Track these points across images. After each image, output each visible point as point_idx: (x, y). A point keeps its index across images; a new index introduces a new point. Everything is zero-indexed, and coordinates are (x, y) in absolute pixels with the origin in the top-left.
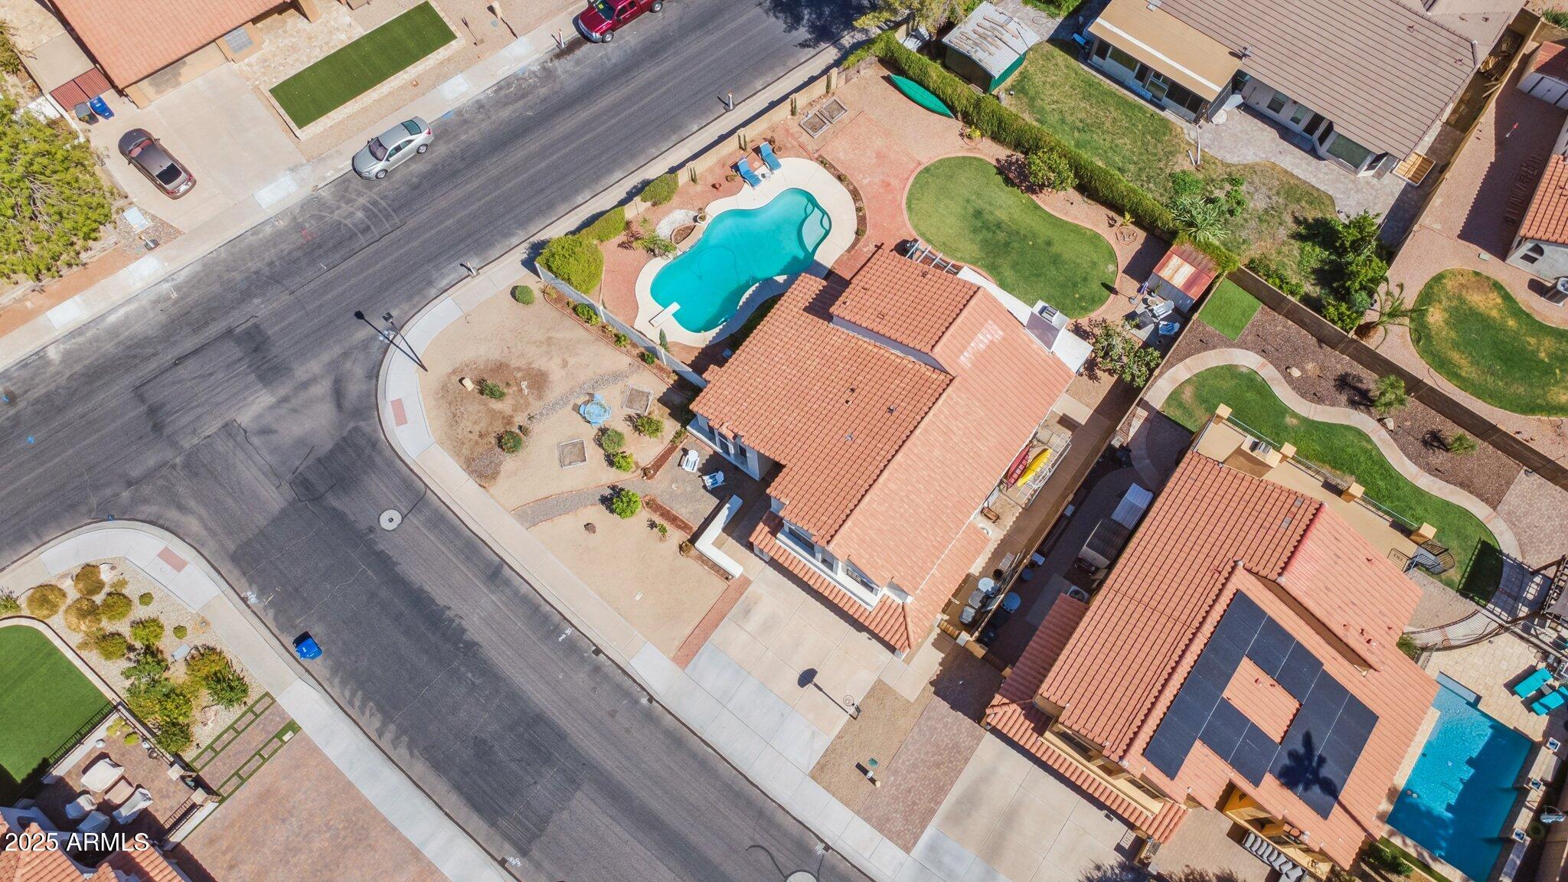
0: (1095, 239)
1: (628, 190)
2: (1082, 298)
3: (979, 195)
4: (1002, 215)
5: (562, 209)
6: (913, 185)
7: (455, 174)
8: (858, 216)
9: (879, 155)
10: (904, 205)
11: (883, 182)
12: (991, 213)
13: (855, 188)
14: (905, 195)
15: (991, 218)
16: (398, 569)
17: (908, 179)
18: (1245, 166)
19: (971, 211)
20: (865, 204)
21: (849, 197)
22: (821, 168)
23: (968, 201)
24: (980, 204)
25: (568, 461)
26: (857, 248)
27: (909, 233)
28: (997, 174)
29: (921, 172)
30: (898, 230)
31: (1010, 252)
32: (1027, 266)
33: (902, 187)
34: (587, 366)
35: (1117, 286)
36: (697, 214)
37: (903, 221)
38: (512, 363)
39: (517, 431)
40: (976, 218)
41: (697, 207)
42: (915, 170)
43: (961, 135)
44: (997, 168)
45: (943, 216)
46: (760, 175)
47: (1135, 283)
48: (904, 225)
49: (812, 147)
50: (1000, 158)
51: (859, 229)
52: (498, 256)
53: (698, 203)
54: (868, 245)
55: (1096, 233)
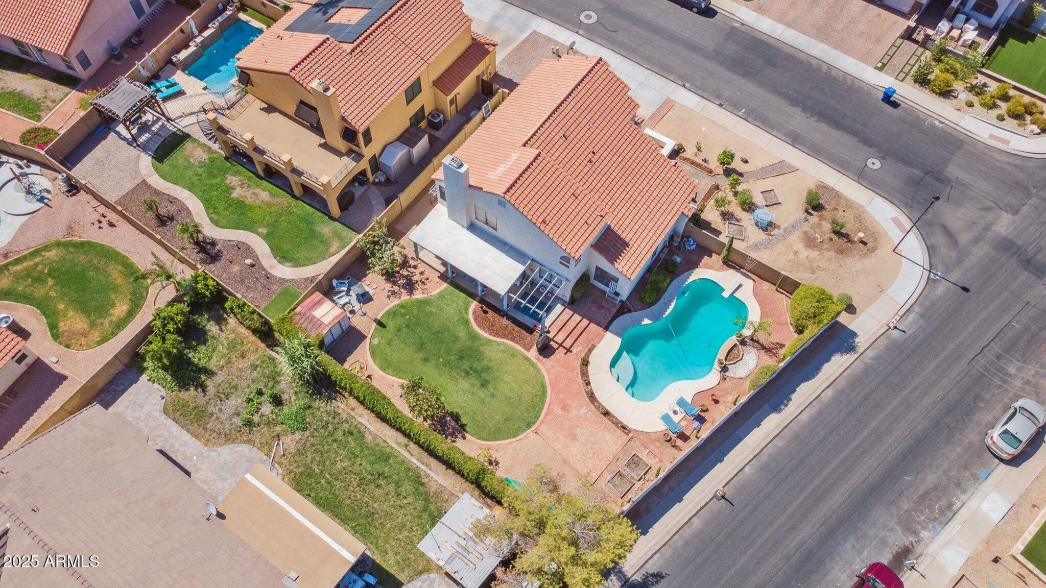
0: (386, 365)
1: (791, 403)
2: (403, 316)
3: (483, 402)
4: (464, 384)
5: (842, 383)
6: (542, 409)
7: (949, 411)
8: (588, 377)
9: (574, 437)
10: (549, 389)
11: (568, 411)
12: (473, 386)
13: (593, 403)
14: (548, 399)
15: (474, 381)
16: (857, 140)
17: (546, 414)
18: (233, 442)
19: (490, 387)
20: (583, 389)
21: (598, 395)
22: (625, 422)
23: (493, 396)
24: (482, 393)
25: (772, 192)
26: (587, 349)
27: (543, 364)
28: (465, 425)
29: (534, 423)
30: (552, 367)
31: (459, 352)
32: (445, 340)
33: (551, 407)
34: (779, 254)
35: (375, 325)
36: (726, 374)
37: (549, 374)
38: (834, 255)
39: (813, 212)
40: (486, 381)
41: (728, 380)
42: (540, 425)
43: (497, 463)
44: (465, 431)
45: (514, 381)
46: (679, 412)
47: (358, 327)
48: (547, 371)
49: (635, 444)
50: (462, 440)
51: (587, 365)
52: (879, 340)
53: (727, 384)
54: (578, 352)
55: (384, 371)
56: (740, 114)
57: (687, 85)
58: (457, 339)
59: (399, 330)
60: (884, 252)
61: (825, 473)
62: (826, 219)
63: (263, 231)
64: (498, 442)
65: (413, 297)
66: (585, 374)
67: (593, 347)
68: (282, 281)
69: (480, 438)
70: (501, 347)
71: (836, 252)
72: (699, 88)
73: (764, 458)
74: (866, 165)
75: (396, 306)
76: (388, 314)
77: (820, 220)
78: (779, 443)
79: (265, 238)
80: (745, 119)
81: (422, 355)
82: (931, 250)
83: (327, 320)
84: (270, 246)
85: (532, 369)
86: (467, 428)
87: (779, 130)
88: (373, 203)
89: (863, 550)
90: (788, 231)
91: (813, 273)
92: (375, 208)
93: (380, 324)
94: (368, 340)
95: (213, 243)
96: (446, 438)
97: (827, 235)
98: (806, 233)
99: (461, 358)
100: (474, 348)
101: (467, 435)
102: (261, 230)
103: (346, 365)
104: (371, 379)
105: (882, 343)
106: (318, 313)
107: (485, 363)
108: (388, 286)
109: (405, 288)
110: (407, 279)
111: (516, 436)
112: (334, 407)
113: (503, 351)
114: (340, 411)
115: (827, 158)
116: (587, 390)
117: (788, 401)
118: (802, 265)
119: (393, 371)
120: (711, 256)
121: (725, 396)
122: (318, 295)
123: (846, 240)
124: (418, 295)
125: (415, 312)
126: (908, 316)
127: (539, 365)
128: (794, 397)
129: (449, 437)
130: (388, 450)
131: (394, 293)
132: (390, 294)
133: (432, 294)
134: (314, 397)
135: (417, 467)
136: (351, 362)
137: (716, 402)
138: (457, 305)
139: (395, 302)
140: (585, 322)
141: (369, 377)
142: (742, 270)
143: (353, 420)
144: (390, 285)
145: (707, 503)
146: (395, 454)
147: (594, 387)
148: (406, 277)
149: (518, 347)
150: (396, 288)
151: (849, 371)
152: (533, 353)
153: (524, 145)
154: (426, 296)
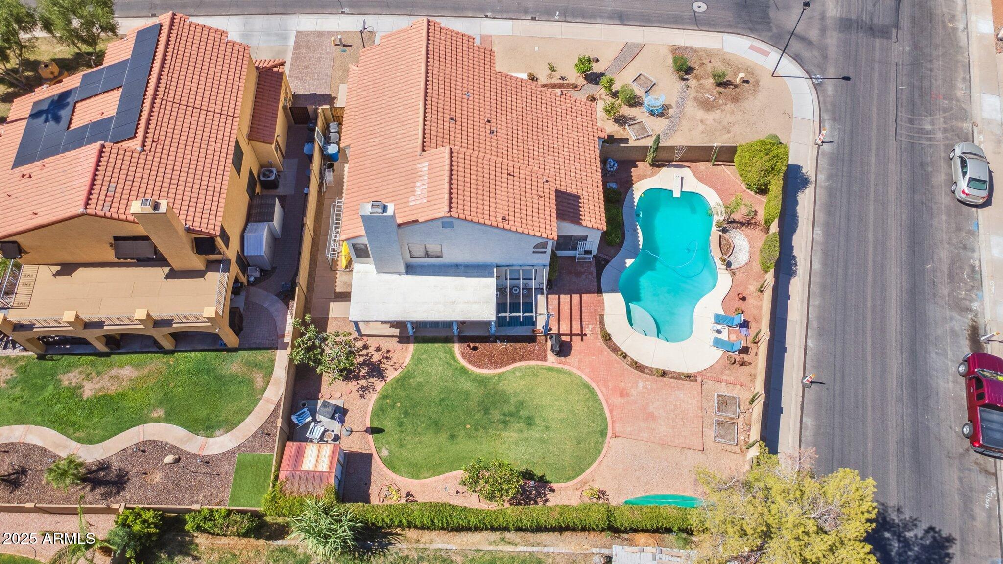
0: (415, 471)
1: (798, 259)
2: (393, 406)
3: (543, 441)
4: (510, 435)
5: (821, 217)
6: (602, 409)
7: (913, 189)
8: (620, 350)
9: (651, 417)
10: (593, 385)
11: (628, 395)
12: (520, 431)
13: (644, 372)
14: (601, 396)
15: (517, 426)
17: (611, 412)
19: (538, 421)
20: (624, 365)
21: (643, 361)
22: (685, 370)
23: (547, 428)
24: (535, 433)
25: (641, 77)
26: (598, 323)
27: (569, 364)
28: (543, 476)
29: (606, 428)
30: (580, 361)
31: (479, 406)
32: (457, 403)
33: (610, 402)
34: (690, 130)
35: (370, 437)
36: (732, 267)
37: (582, 371)
38: (733, 105)
39: (686, 77)
40: (529, 417)
41: (737, 273)
42: (613, 426)
43: (603, 493)
44: (548, 482)
45: (556, 400)
46: (722, 330)
47: (354, 450)
48: (579, 368)
49: (709, 384)
50: (553, 494)
51: (610, 339)
52: (819, 161)
53: (740, 276)
54: (591, 331)
55: (418, 478)
56: (557, 18)
57: (489, 14)
58: (467, 394)
59: (401, 425)
60: (766, 81)
61: (869, 304)
62: (702, 77)
63: (160, 413)
64: (588, 471)
65: (389, 380)
66: (615, 349)
67: (602, 317)
68: (227, 456)
69: (569, 479)
70: (518, 374)
71: (732, 102)
72: (502, 11)
73: (814, 324)
74: (695, 12)
75: (377, 401)
76: (375, 414)
77: (698, 81)
78: (815, 302)
79: (169, 418)
80: (565, 21)
81: (444, 436)
82: (798, 59)
83: (324, 466)
84: (181, 426)
85: (562, 376)
86: (548, 478)
87: (601, 17)
88: (265, 306)
89: (946, 351)
90: (681, 106)
91: (729, 132)
92: (272, 310)
93: (374, 431)
94: (375, 456)
95: (104, 466)
96: (536, 503)
97: (715, 91)
98: (696, 99)
99: (487, 411)
100: (492, 392)
101: (554, 485)
102: (155, 415)
103: (374, 500)
104: (412, 496)
105: (823, 162)
106: (308, 464)
107: (513, 400)
108: (353, 385)
109: (373, 376)
110: (368, 365)
111: (600, 453)
112: (396, 553)
113: (522, 377)
114: (406, 553)
115: (659, 21)
116: (629, 363)
117: (795, 260)
118: (715, 129)
119: (428, 472)
120: (636, 166)
121: (746, 288)
122: (291, 447)
123: (732, 87)
124: (392, 375)
125: (403, 394)
126: (824, 126)
127: (566, 367)
128: (796, 252)
129: (539, 500)
130: (488, 557)
131: (364, 389)
132: (361, 392)
133: (406, 363)
134: (365, 557)
135: (530, 553)
136: (376, 492)
137: (744, 299)
138: (440, 359)
139: (373, 398)
140: (576, 297)
141: (408, 494)
142: (672, 163)
143: (428, 552)
144: (354, 383)
145: (803, 397)
146: (498, 556)
147: (633, 355)
148: (364, 363)
149: (533, 363)
150: (363, 382)
151: (818, 202)
152: (552, 359)
153: (423, 150)
154: (400, 370)
